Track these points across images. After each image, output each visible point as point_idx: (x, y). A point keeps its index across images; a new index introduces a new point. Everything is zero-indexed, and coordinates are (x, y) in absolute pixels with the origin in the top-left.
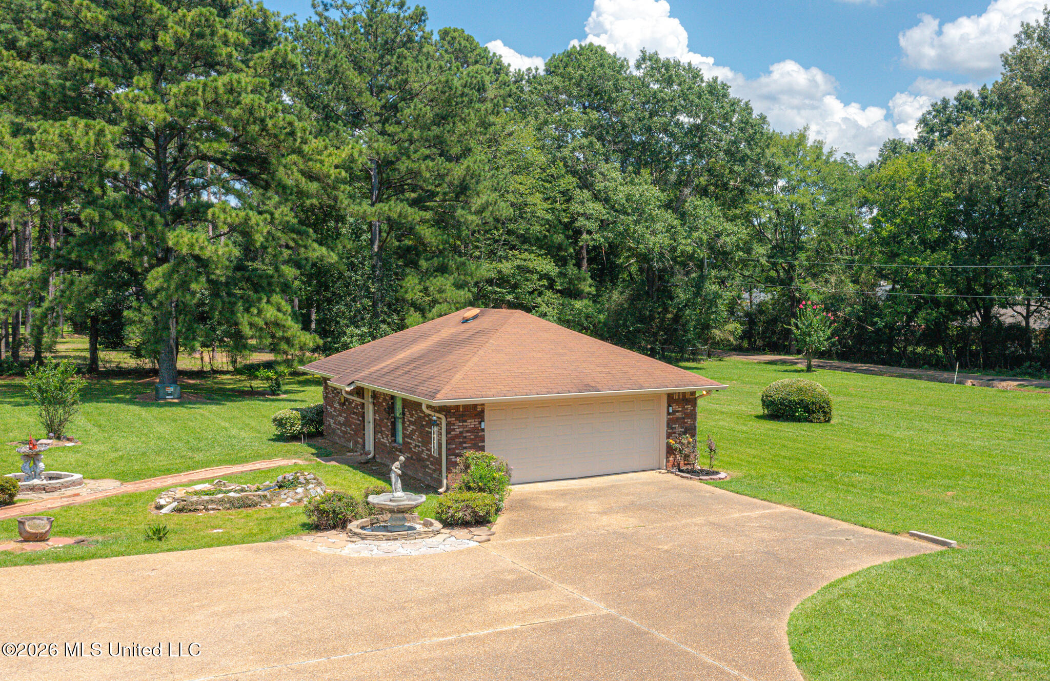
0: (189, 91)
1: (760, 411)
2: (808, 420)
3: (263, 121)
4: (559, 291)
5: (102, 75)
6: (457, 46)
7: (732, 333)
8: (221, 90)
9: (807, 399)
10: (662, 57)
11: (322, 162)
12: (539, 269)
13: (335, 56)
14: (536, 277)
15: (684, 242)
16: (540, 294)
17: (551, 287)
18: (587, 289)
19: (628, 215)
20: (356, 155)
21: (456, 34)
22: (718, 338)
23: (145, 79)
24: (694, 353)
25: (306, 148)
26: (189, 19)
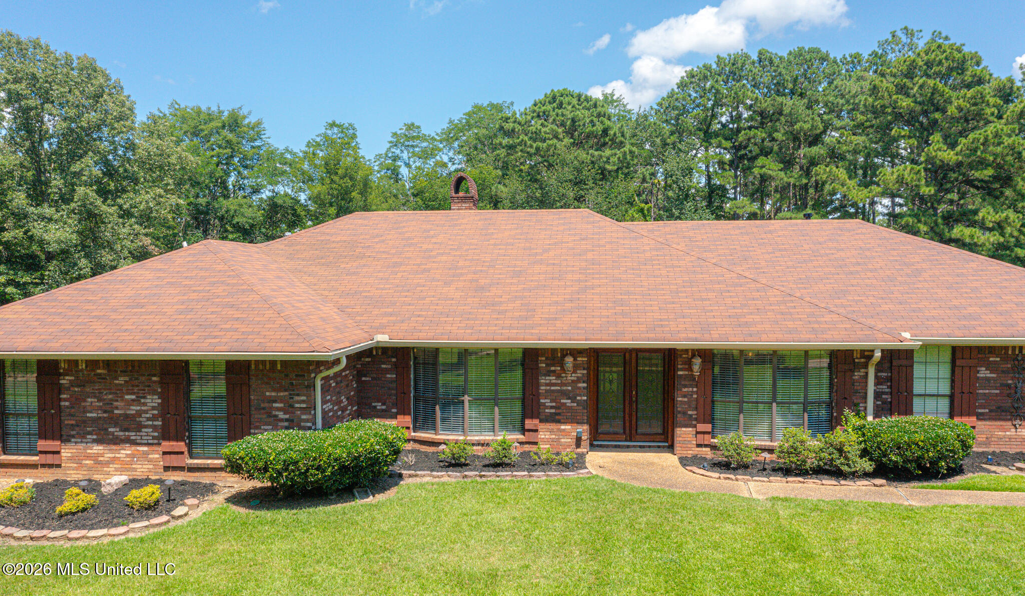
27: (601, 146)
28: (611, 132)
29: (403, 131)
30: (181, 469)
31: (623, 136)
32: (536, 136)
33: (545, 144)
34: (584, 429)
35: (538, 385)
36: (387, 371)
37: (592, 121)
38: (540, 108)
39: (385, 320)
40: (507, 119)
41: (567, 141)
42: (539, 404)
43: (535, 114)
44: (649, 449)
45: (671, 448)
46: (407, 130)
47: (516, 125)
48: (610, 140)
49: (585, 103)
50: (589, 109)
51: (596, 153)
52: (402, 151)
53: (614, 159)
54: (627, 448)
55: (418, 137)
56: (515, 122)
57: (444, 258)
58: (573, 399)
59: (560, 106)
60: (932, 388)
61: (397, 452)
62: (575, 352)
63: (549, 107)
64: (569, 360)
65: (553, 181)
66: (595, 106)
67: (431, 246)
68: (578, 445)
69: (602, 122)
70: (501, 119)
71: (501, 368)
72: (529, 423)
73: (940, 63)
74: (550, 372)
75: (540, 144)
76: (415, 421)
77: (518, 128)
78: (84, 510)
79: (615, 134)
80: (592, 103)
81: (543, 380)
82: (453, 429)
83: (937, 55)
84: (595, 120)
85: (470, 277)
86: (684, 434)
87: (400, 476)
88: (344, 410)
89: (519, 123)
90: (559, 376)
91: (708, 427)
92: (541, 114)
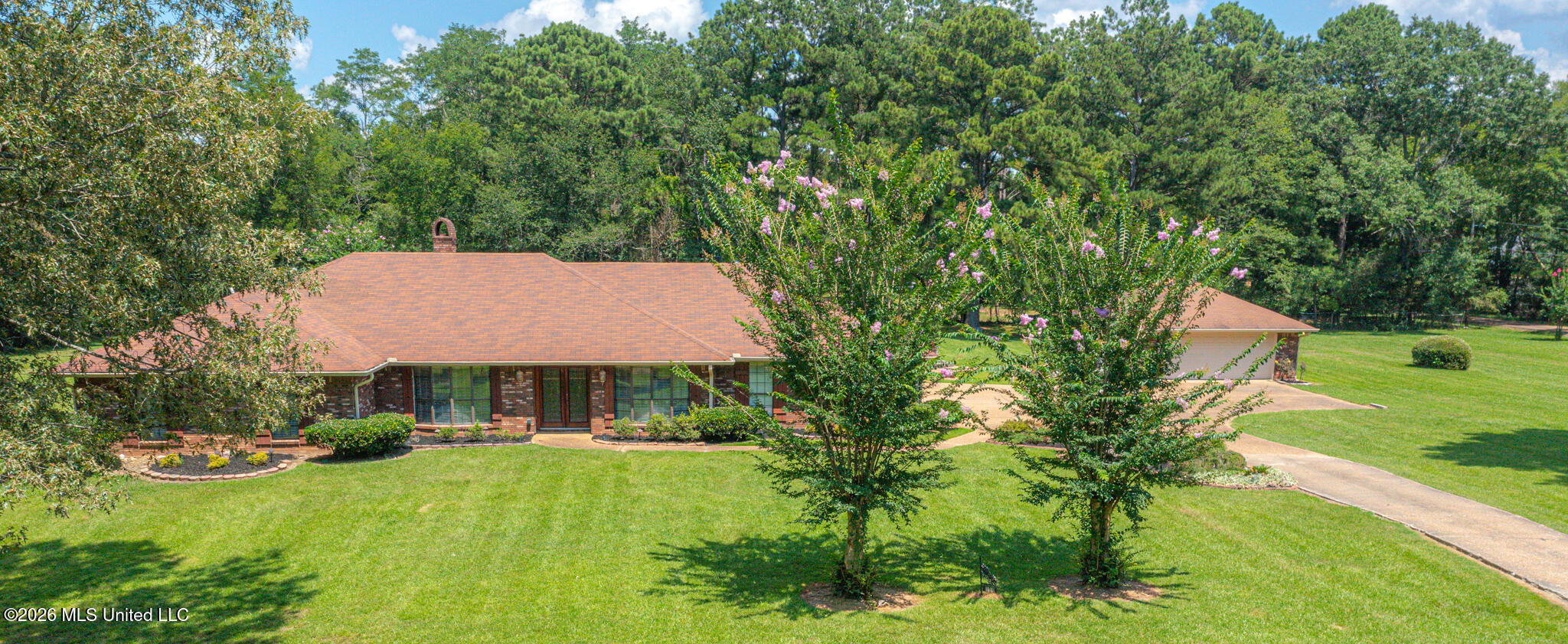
0: (1005, 128)
1: (1411, 360)
2: (1442, 367)
3: (1050, 144)
4: (1296, 260)
5: (950, 118)
6: (1227, 24)
7: (1494, 301)
8: (1024, 124)
9: (1444, 351)
10: (1436, 21)
11: (1089, 167)
12: (1276, 239)
13: (1107, 75)
14: (1274, 246)
15: (1425, 212)
16: (1278, 262)
17: (1288, 255)
18: (1330, 256)
19: (1367, 188)
20: (1115, 159)
21: (1227, 13)
22: (1477, 306)
23: (975, 120)
24: (1448, 319)
25: (1078, 159)
26: (1006, 75)
27: (614, 104)
28: (627, 87)
29: (354, 60)
30: (269, 446)
31: (640, 92)
32: (532, 91)
33: (543, 102)
34: (532, 420)
35: (500, 390)
36: (395, 382)
37: (601, 72)
38: (536, 49)
39: (392, 347)
40: (494, 62)
41: (572, 96)
42: (501, 403)
43: (530, 58)
44: (578, 431)
45: (589, 431)
46: (358, 58)
47: (507, 72)
48: (625, 97)
49: (593, 46)
50: (598, 55)
51: (607, 114)
52: (354, 87)
53: (629, 123)
54: (563, 432)
55: (376, 69)
56: (505, 66)
57: (431, 297)
58: (524, 399)
59: (563, 46)
60: (761, 390)
61: (410, 431)
62: (524, 368)
63: (546, 49)
64: (520, 374)
65: (555, 150)
66: (607, 48)
67: (420, 287)
68: (528, 430)
69: (614, 73)
70: (487, 60)
71: (475, 380)
72: (495, 416)
73: (982, 33)
74: (507, 382)
75: (537, 101)
76: (417, 416)
77: (510, 75)
78: (223, 466)
79: (630, 90)
80: (601, 45)
81: (503, 387)
82: (444, 421)
83: (979, 24)
84: (605, 69)
85: (452, 313)
86: (597, 422)
87: (411, 448)
88: (369, 408)
89: (511, 69)
90: (514, 384)
91: (612, 416)
92: (538, 58)
